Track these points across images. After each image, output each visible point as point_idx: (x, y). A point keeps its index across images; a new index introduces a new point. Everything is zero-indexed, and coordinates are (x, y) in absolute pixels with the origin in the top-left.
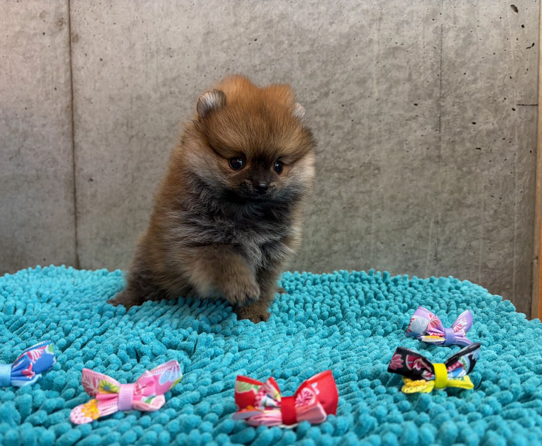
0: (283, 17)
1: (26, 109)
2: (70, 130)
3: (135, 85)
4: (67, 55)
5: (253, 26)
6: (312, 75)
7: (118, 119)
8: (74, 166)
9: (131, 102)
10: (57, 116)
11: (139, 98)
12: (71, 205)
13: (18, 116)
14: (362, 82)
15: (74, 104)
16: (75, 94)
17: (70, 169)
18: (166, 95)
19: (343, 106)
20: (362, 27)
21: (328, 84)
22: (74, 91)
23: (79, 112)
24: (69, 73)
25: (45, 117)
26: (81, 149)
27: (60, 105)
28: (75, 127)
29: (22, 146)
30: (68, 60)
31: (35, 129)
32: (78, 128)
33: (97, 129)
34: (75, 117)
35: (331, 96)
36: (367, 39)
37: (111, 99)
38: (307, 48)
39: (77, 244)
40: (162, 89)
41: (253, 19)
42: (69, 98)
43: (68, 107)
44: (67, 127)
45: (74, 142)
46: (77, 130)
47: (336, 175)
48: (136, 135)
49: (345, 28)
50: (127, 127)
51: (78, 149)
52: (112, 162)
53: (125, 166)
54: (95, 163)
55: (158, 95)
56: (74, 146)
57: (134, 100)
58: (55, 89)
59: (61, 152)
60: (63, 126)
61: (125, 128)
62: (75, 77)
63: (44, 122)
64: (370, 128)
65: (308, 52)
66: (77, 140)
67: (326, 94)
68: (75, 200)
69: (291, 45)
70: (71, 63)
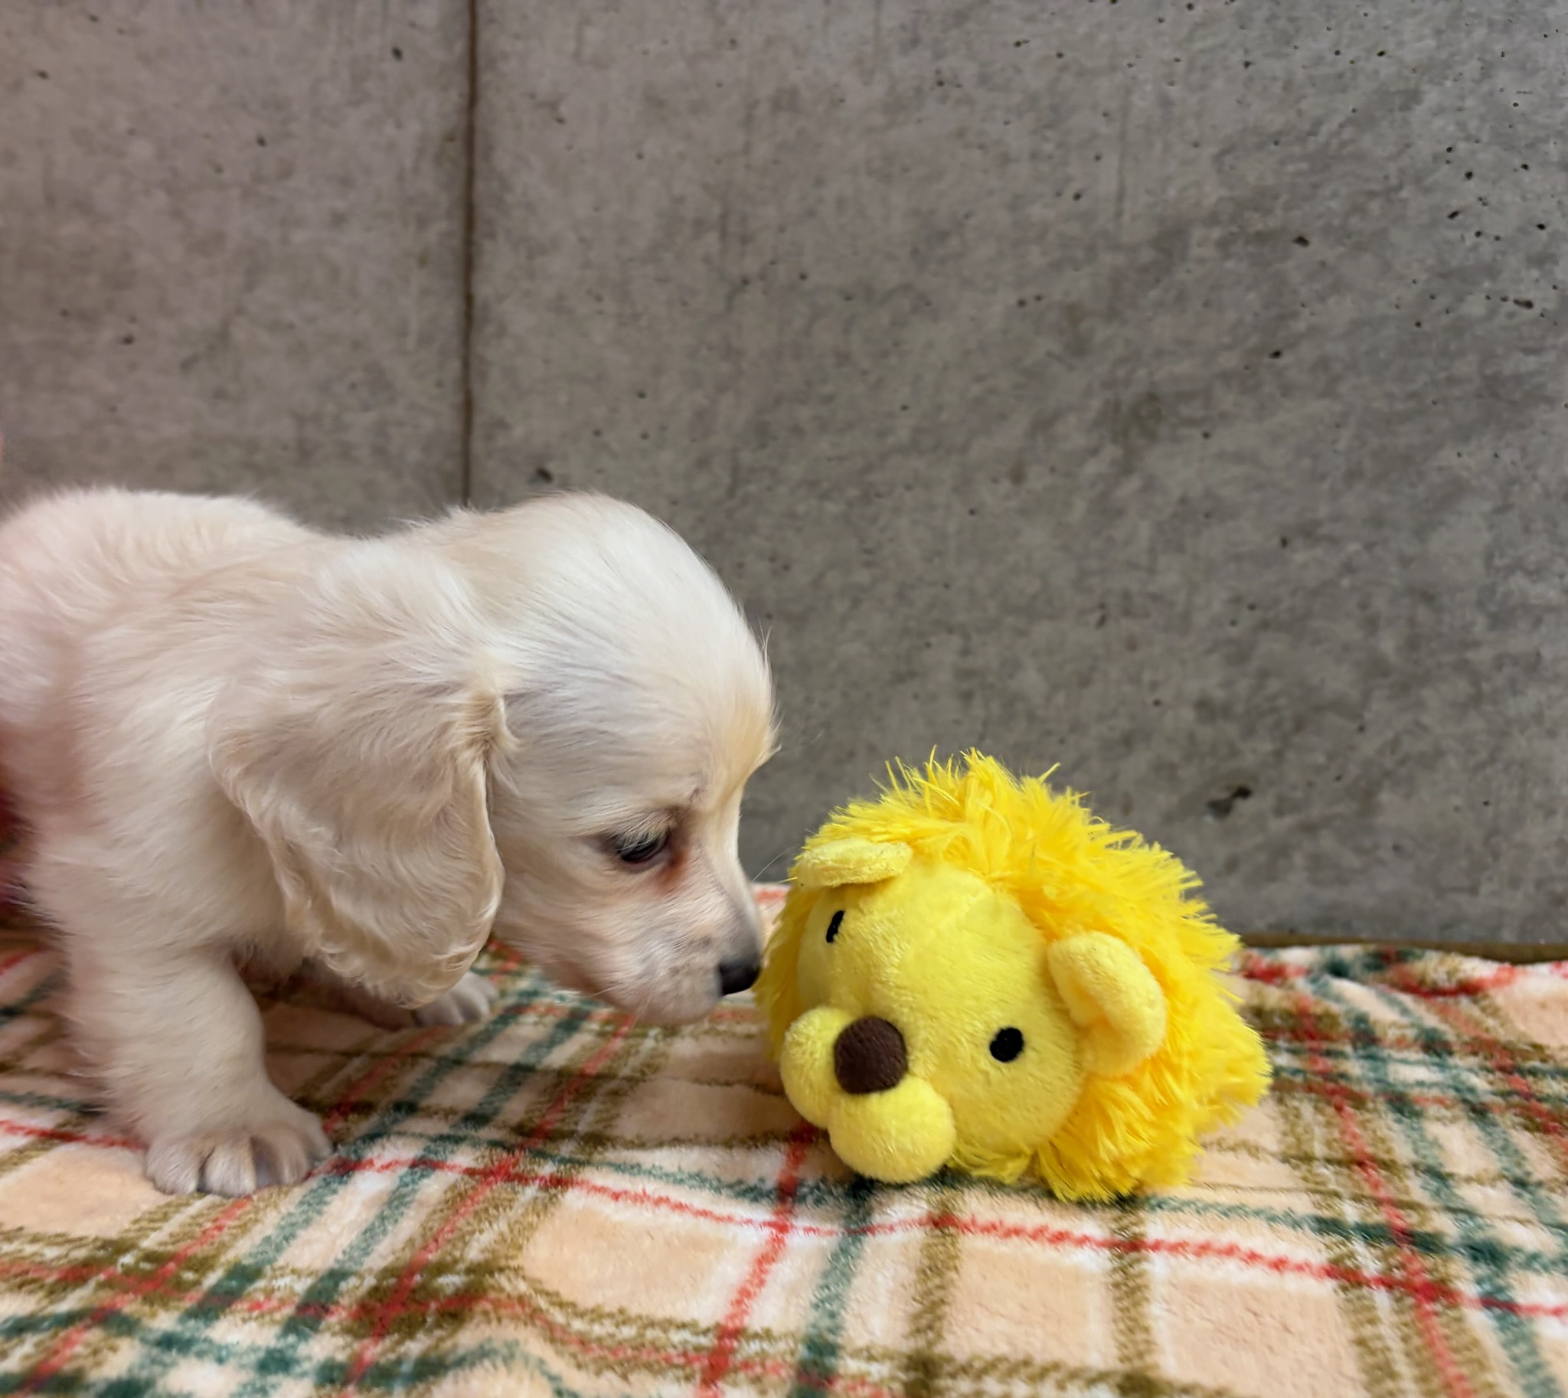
1: (261, 142)
2: (456, 242)
3: (769, 42)
7: (680, 200)
8: (468, 407)
9: (748, 121)
10: (401, 178)
11: (786, 101)
13: (227, 175)
15: (480, 123)
16: (485, 77)
17: (448, 421)
18: (919, 90)
22: (482, 61)
23: (503, 160)
25: (346, 182)
26: (502, 332)
27: (414, 128)
28: (481, 228)
29: (240, 311)
31: (299, 237)
32: (492, 236)
33: (582, 240)
34: (480, 186)
37: (655, 103)
40: (899, 64)
42: (456, 96)
43: (450, 138)
44: (442, 229)
45: (469, 299)
46: (487, 245)
48: (762, 276)
50: (724, 235)
51: (490, 329)
52: (642, 395)
53: (703, 418)
54: (563, 398)
55: (878, 90)
57: (763, 110)
58: (397, 53)
59: (411, 342)
60: (422, 222)
61: (712, 238)
63: (340, 205)
66: (483, 290)
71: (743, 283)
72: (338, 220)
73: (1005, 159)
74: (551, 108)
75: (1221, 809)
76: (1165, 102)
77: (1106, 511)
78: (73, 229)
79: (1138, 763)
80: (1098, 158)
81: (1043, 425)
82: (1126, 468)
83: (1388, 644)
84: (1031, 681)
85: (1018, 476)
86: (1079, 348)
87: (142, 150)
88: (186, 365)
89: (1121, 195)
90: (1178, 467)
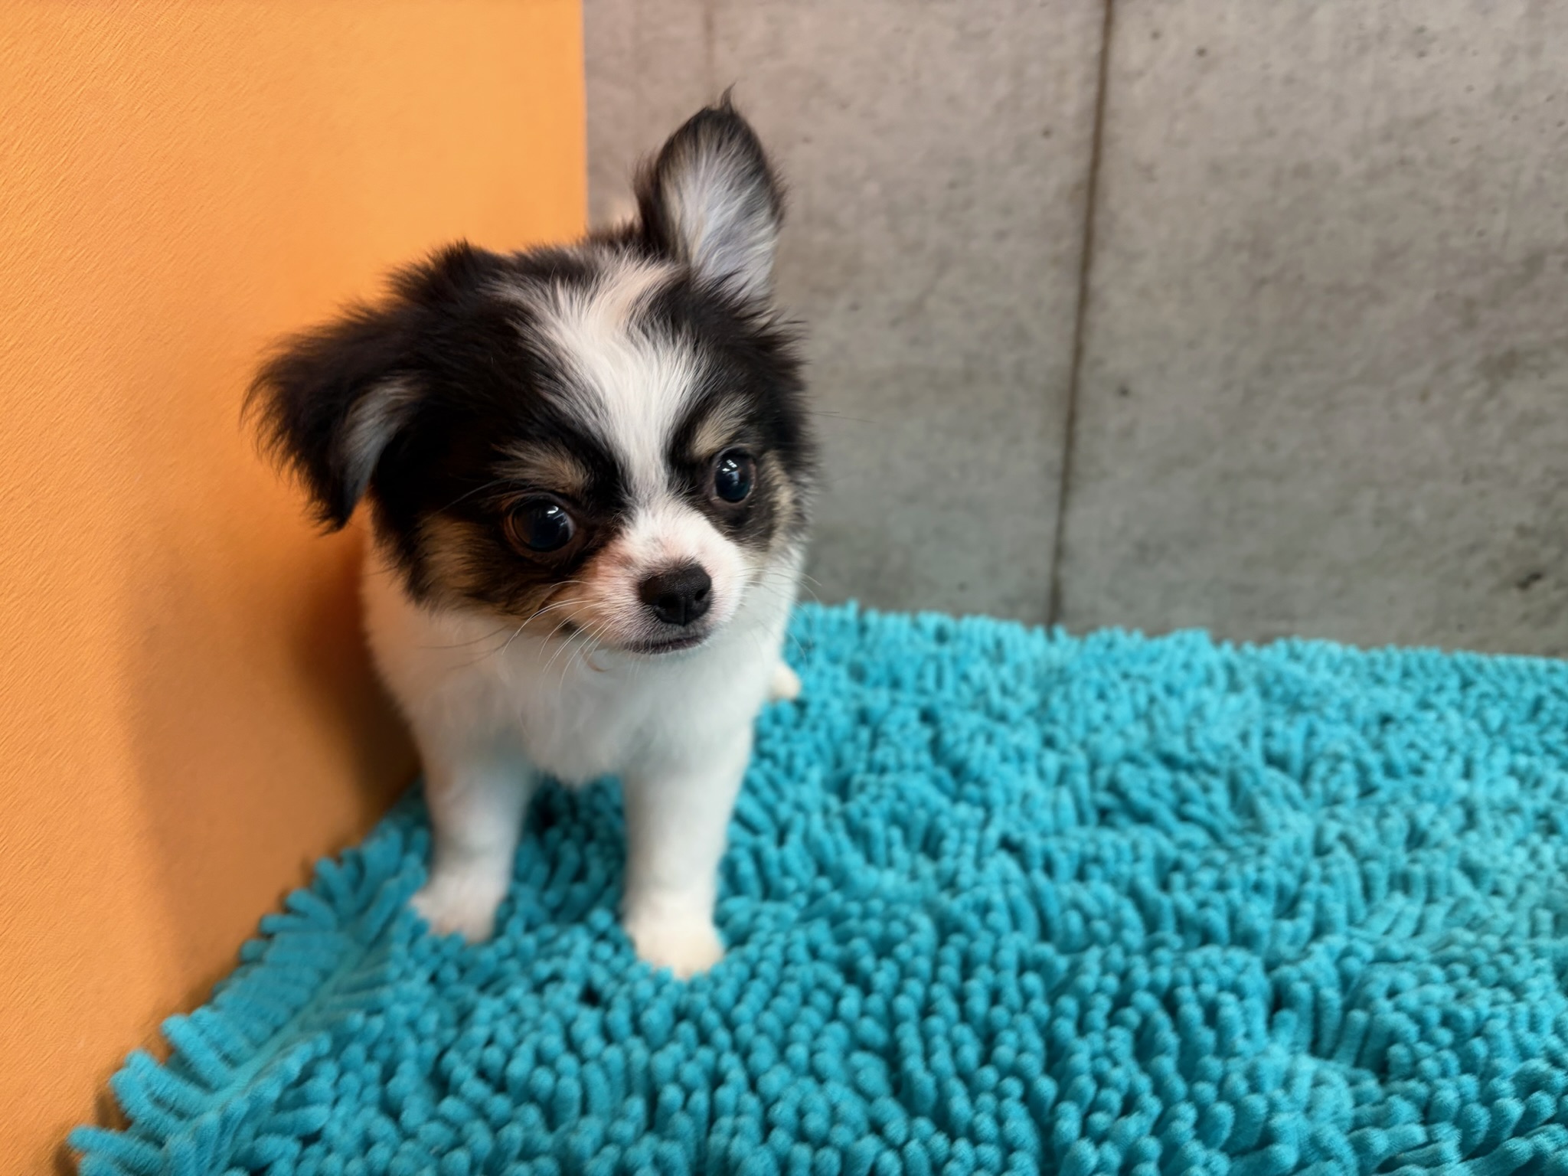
2: (1079, 252)
3: (1296, 134)
7: (1227, 231)
8: (1078, 352)
9: (1276, 183)
10: (1044, 210)
11: (1302, 171)
12: (1055, 453)
13: (928, 206)
15: (1099, 179)
16: (1107, 151)
17: (1065, 359)
18: (1388, 167)
22: (1104, 140)
23: (1114, 203)
24: (1092, 90)
25: (1007, 211)
26: (1106, 307)
27: (1055, 179)
28: (1096, 244)
29: (932, 290)
31: (974, 245)
32: (1103, 249)
33: (1162, 253)
34: (1100, 219)
39: (1060, 552)
40: (1377, 150)
42: (1083, 161)
43: (1079, 187)
44: (1069, 244)
45: (1084, 286)
46: (1099, 254)
48: (1276, 277)
50: (1253, 253)
51: (1097, 306)
52: (1192, 346)
53: (1230, 360)
54: (1141, 347)
55: (1363, 165)
56: (1084, 298)
57: (1287, 176)
59: (1044, 311)
60: (1057, 238)
62: (1114, 101)
63: (1003, 226)
66: (1095, 282)
68: (1069, 440)
70: (1104, 58)
71: (1263, 282)
72: (1001, 235)
73: (1438, 210)
74: (1148, 172)
75: (1524, 585)
76: (1540, 180)
77: (1476, 418)
78: (822, 237)
79: (1478, 560)
80: (1495, 211)
81: (1444, 369)
82: (1491, 393)
84: (1419, 514)
85: (1424, 397)
86: (1470, 324)
87: (872, 189)
88: (894, 323)
89: (1507, 234)
90: (1523, 394)
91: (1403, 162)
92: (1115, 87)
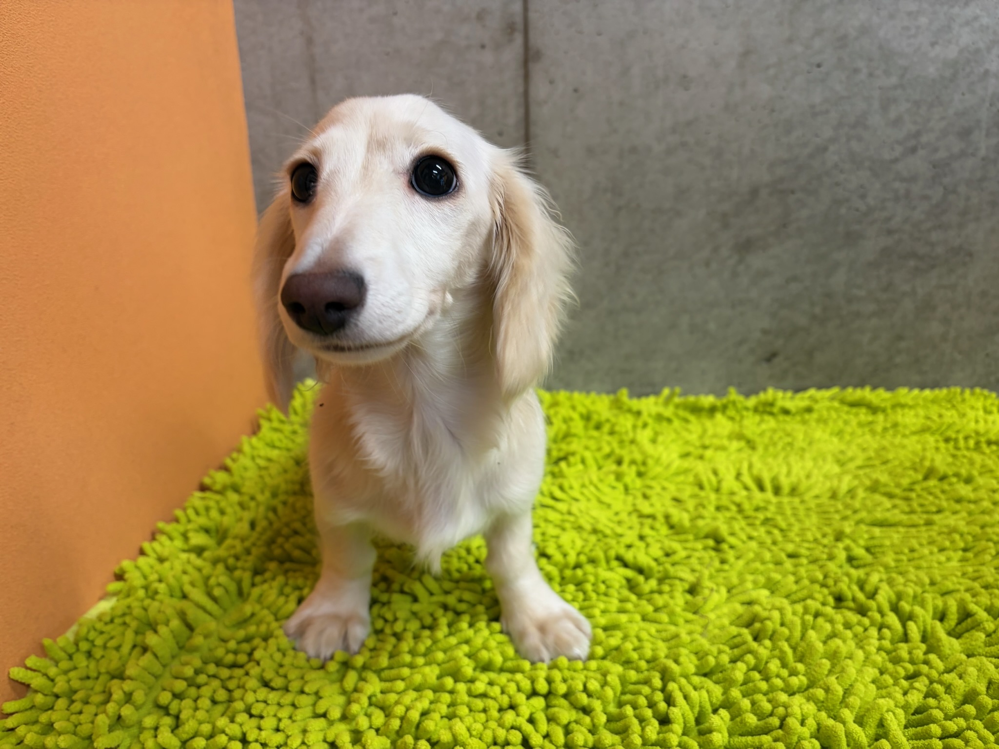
0: (865, 30)
3: (628, 131)
4: (520, 81)
5: (817, 43)
6: (897, 122)
7: (599, 182)
9: (621, 157)
11: (633, 150)
14: (965, 133)
18: (676, 147)
19: (934, 167)
20: (978, 51)
21: (917, 134)
23: (539, 170)
24: (522, 111)
30: (521, 89)
35: (921, 152)
36: (982, 70)
37: (590, 151)
38: (894, 80)
40: (669, 138)
41: (818, 32)
47: (912, 263)
48: (626, 206)
49: (952, 52)
50: (613, 193)
53: (607, 251)
55: (663, 146)
57: (626, 153)
61: (609, 194)
62: (533, 116)
64: (968, 199)
65: (895, 87)
67: (913, 150)
69: (871, 75)
70: (526, 94)
71: (619, 209)
73: (703, 168)
74: (555, 153)
75: (768, 360)
76: (752, 151)
77: (735, 274)
79: (744, 349)
80: (732, 168)
81: (716, 250)
82: (740, 261)
83: (817, 310)
84: (712, 326)
85: (707, 264)
86: (726, 226)
89: (739, 179)
90: (757, 261)
91: (684, 144)
92: (533, 109)
